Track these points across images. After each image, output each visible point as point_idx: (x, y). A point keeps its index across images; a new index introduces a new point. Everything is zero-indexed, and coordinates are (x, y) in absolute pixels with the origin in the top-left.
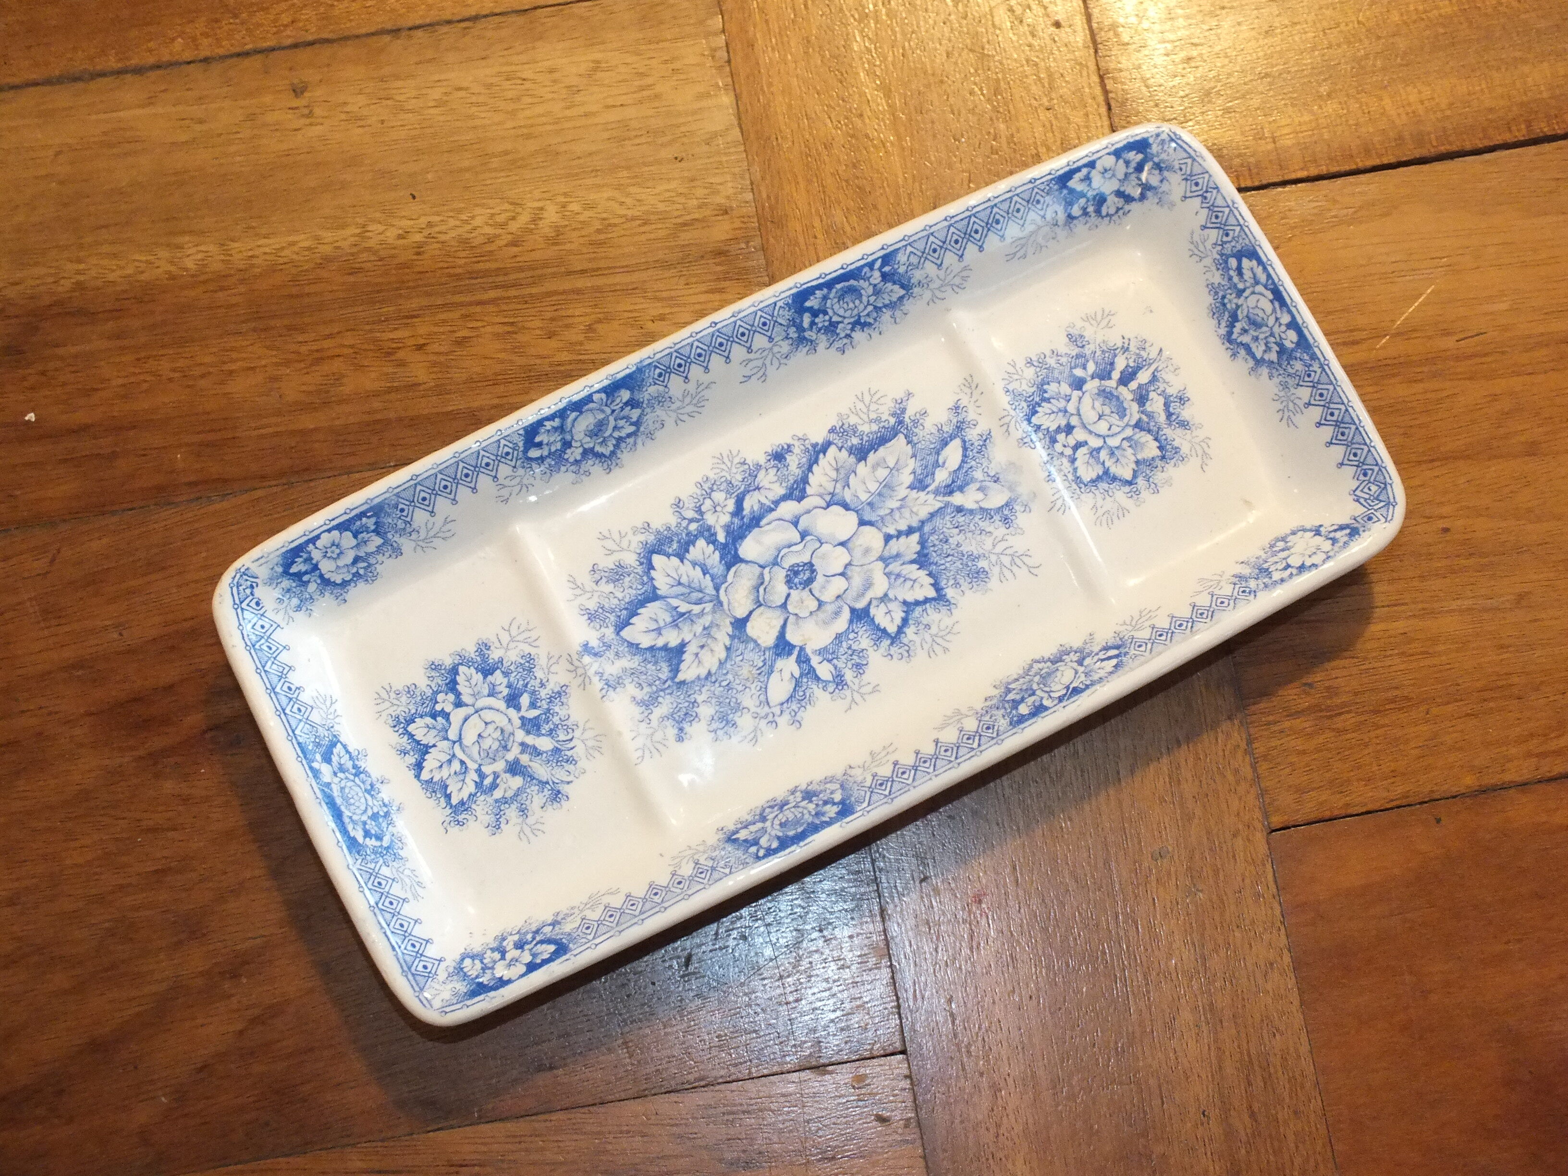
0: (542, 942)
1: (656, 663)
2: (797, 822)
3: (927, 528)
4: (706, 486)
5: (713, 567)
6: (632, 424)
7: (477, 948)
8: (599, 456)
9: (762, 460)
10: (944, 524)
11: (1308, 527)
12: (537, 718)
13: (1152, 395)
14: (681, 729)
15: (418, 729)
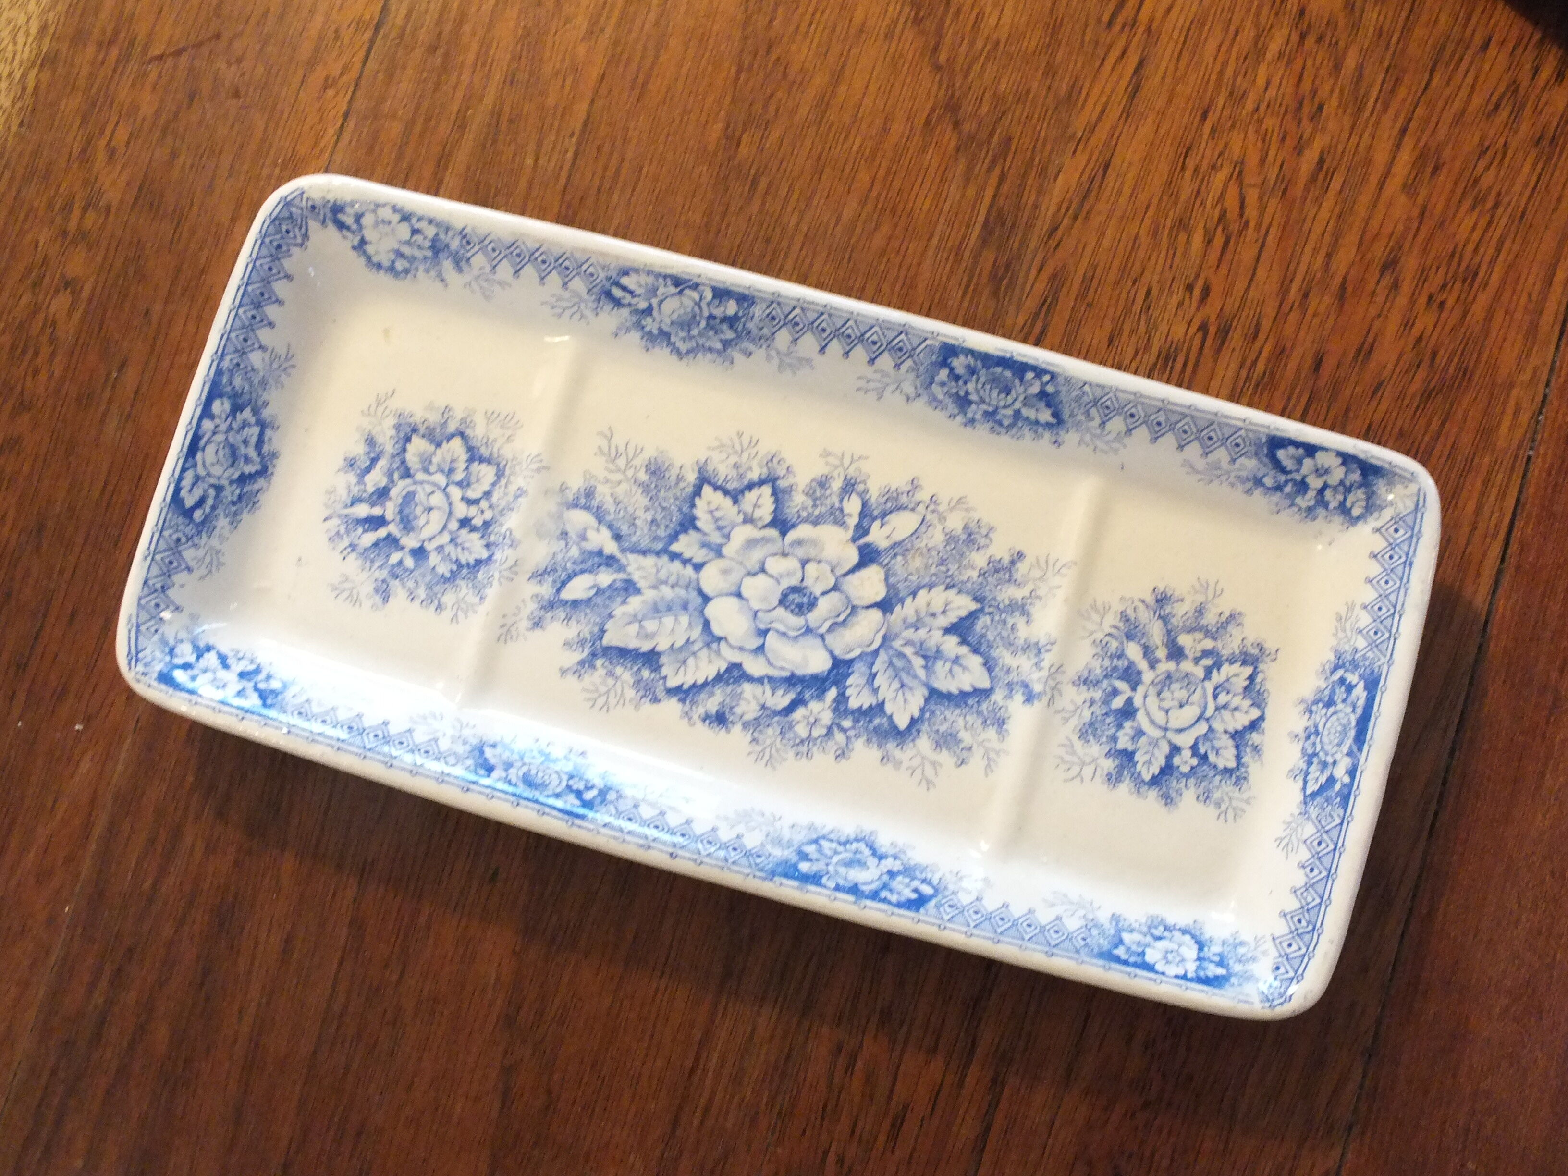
1: (983, 636)
2: (994, 381)
3: (659, 546)
4: (804, 749)
5: (862, 674)
6: (820, 845)
7: (1338, 519)
8: (872, 847)
9: (737, 729)
10: (641, 536)
11: (362, 260)
12: (1121, 678)
13: (370, 489)
14: (1013, 563)
15: (1226, 758)
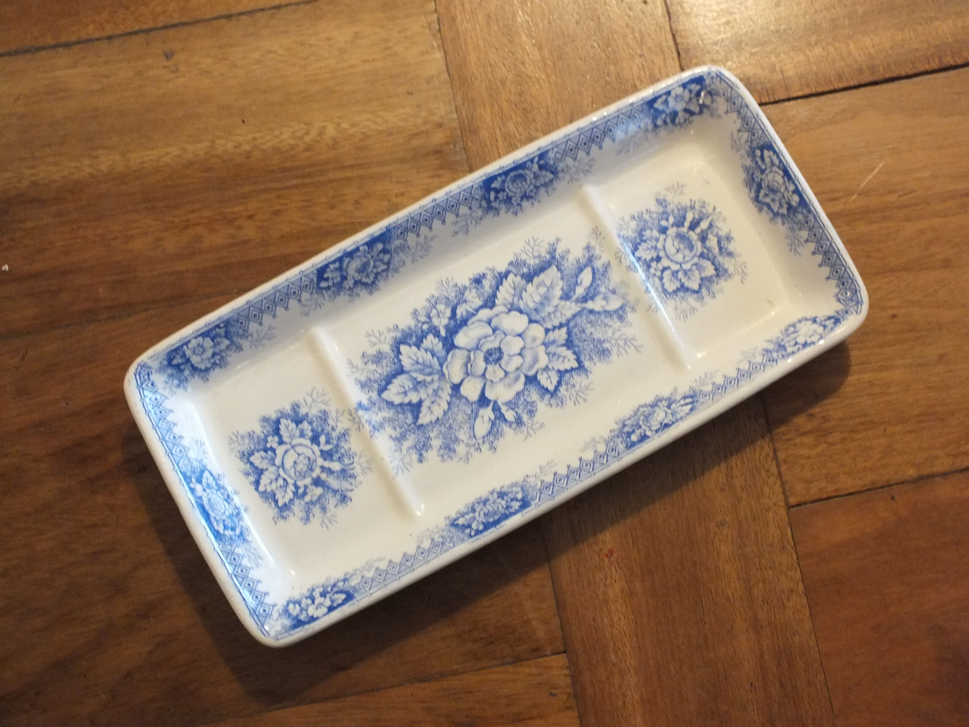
0: (337, 592)
1: (404, 413)
2: (495, 513)
3: (571, 324)
4: (433, 301)
5: (438, 352)
6: (384, 264)
7: (297, 597)
8: (365, 285)
9: (467, 283)
10: (582, 321)
11: (809, 317)
12: (331, 450)
13: (710, 236)
14: (421, 455)
15: (256, 459)
